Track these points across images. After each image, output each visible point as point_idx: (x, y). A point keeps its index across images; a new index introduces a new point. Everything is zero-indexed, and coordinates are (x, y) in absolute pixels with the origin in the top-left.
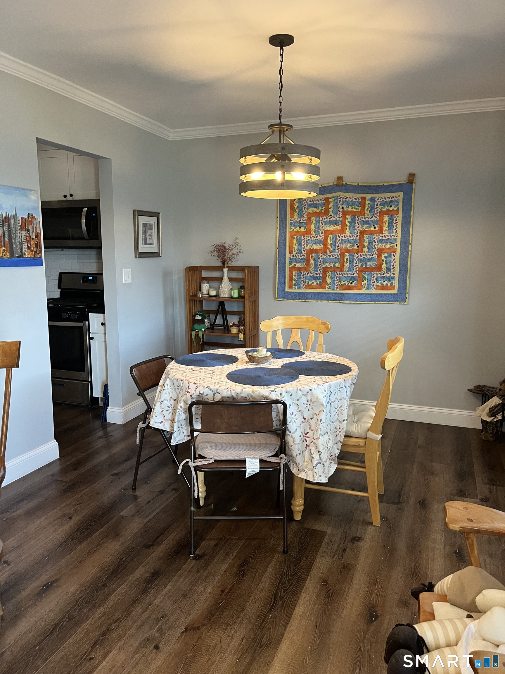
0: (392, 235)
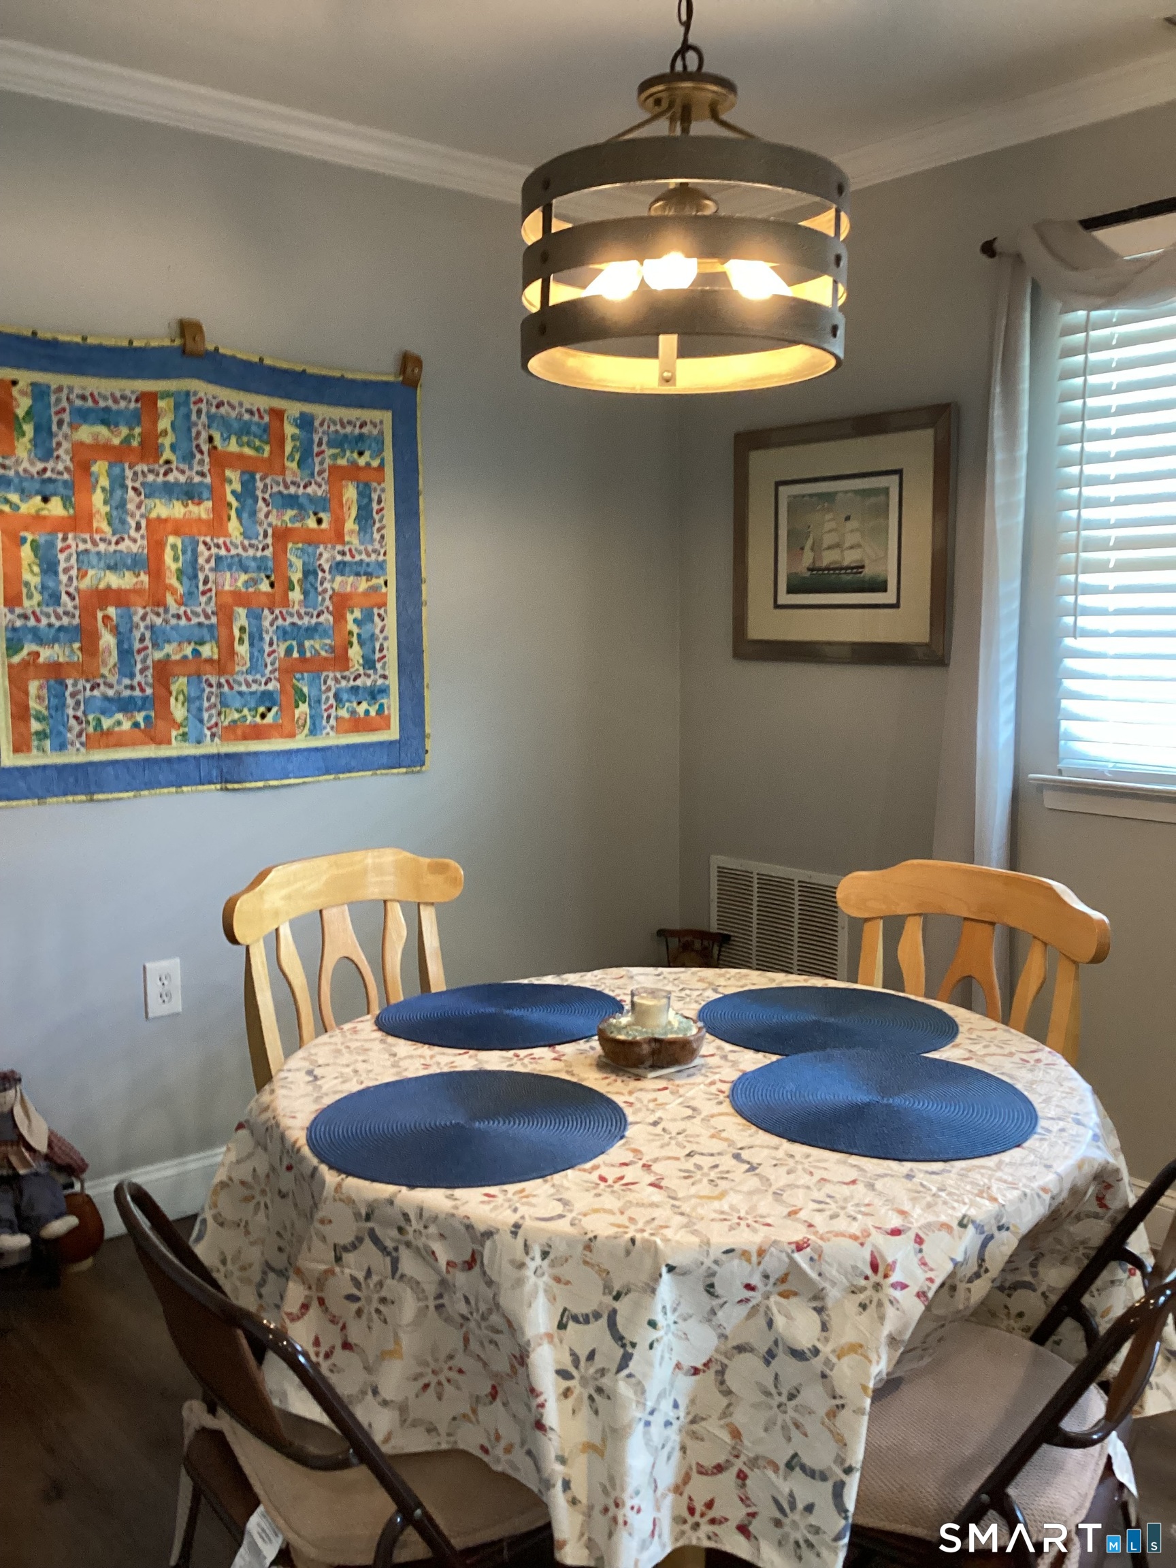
0: (370, 548)
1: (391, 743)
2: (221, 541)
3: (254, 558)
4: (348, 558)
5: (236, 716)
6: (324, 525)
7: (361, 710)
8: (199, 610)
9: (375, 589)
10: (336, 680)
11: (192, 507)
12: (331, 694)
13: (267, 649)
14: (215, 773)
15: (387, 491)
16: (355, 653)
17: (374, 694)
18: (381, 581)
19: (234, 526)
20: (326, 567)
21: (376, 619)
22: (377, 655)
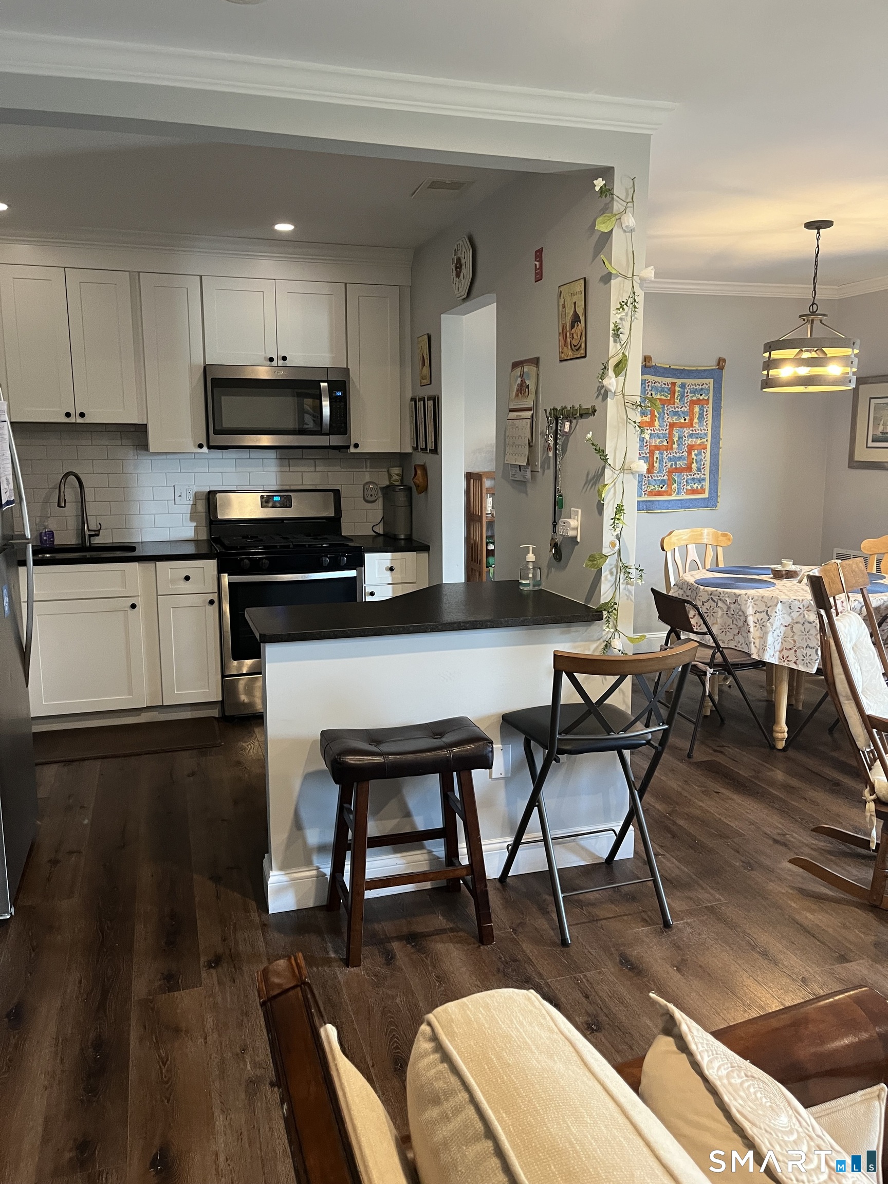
0: (702, 428)
1: (704, 499)
2: (652, 429)
3: (662, 434)
4: (694, 432)
5: (653, 487)
6: (687, 421)
7: (695, 486)
8: (643, 452)
9: (703, 443)
10: (687, 476)
11: (644, 418)
12: (685, 480)
13: (664, 465)
14: (645, 507)
15: (709, 408)
16: (694, 466)
17: (700, 481)
18: (705, 440)
19: (657, 423)
20: (686, 436)
21: (703, 454)
22: (702, 467)
